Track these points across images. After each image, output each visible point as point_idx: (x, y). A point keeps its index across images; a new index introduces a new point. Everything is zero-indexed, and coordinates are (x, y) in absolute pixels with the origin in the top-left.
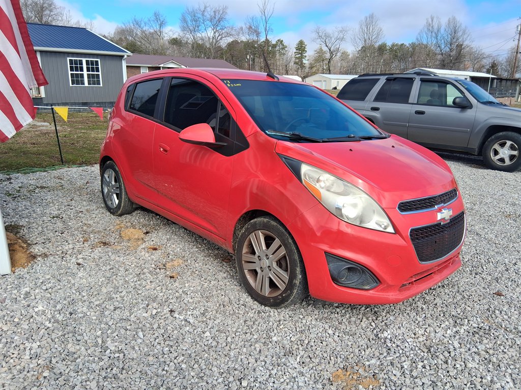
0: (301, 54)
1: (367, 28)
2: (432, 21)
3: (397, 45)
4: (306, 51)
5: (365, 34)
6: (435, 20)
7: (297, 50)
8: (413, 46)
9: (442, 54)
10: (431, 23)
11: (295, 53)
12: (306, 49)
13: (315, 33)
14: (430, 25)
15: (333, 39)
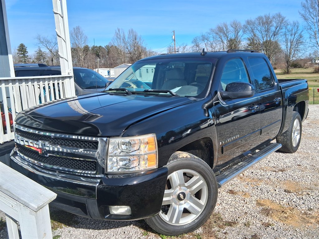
0: (23, 54)
1: (76, 36)
2: (119, 32)
3: (96, 47)
4: (27, 52)
5: (76, 41)
6: (120, 31)
7: (19, 51)
8: (107, 47)
9: (130, 53)
10: (118, 32)
11: (18, 53)
12: (27, 51)
13: (37, 39)
14: (117, 33)
15: (52, 44)
